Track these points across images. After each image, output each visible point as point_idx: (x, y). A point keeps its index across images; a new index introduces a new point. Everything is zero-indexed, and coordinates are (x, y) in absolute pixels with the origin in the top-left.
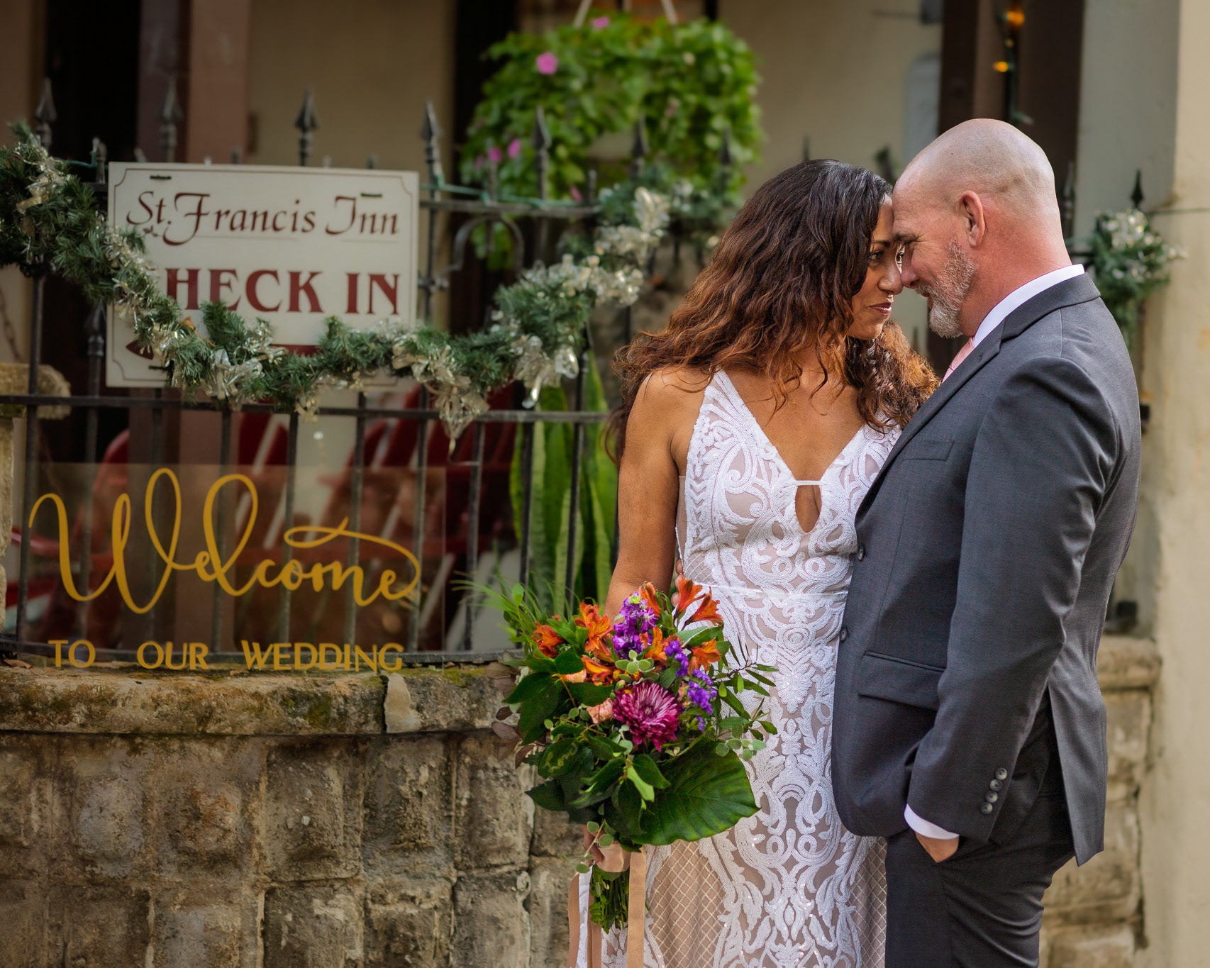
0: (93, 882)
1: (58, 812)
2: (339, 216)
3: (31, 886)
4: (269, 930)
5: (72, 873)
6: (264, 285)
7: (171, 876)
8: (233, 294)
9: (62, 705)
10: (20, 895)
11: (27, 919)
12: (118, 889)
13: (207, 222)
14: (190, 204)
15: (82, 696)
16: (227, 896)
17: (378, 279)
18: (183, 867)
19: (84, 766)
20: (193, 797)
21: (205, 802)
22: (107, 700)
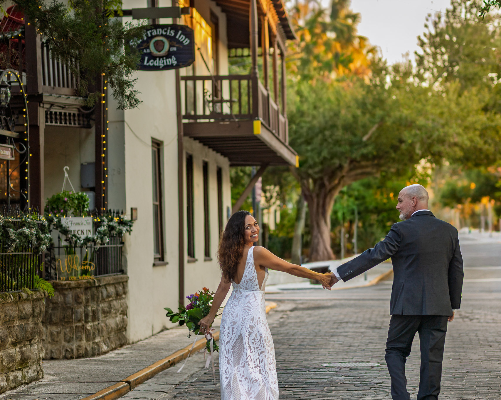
0: (67, 307)
1: (63, 298)
2: (85, 223)
3: (59, 308)
4: (85, 311)
5: (65, 306)
6: (79, 232)
7: (75, 305)
8: (76, 233)
9: (65, 285)
10: (58, 309)
11: (59, 312)
12: (70, 308)
13: (73, 224)
14: (71, 222)
15: (67, 283)
16: (81, 307)
17: (89, 230)
18: (77, 304)
19: (66, 292)
20: (78, 295)
21: (79, 296)
22: (70, 284)
